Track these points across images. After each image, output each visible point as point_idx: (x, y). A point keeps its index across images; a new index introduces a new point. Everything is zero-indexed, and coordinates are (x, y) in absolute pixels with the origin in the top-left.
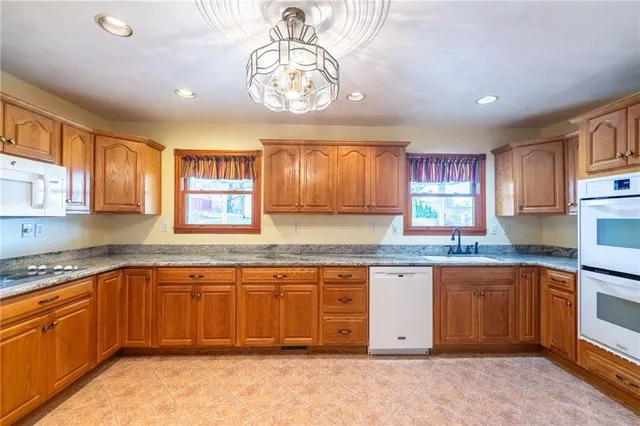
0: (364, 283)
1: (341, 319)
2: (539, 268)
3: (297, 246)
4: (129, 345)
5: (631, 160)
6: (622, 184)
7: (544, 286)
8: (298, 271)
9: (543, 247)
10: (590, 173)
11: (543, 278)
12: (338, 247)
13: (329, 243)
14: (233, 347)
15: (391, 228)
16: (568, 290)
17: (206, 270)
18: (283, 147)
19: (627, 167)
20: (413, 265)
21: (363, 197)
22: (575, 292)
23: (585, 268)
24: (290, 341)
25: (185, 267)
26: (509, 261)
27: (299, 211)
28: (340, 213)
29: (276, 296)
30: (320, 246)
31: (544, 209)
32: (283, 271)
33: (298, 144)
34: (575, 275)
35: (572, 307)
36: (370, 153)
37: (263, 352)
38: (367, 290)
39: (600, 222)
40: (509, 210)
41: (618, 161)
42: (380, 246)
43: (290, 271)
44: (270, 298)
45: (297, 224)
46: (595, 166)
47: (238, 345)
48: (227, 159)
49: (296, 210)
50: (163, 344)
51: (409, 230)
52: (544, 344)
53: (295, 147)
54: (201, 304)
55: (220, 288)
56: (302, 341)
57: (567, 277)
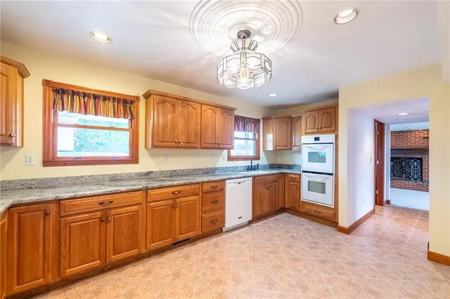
0: (223, 190)
1: (212, 214)
2: (285, 173)
3: (168, 171)
4: (18, 291)
5: (320, 130)
6: (317, 139)
7: (287, 181)
8: (188, 187)
9: (278, 165)
10: (306, 133)
11: (287, 178)
12: (195, 170)
13: (188, 168)
14: (140, 254)
15: (222, 157)
16: (297, 181)
17: (115, 196)
18: (167, 99)
19: (318, 132)
20: (245, 177)
21: (215, 138)
22: (300, 182)
23: (304, 172)
24: (181, 237)
25: (95, 196)
26: (274, 172)
27: (178, 146)
28: (202, 148)
29: (173, 207)
30: (183, 171)
31: (283, 148)
32: (178, 189)
33: (176, 99)
34: (300, 175)
35: (299, 188)
36: (219, 111)
37: (160, 251)
38: (224, 194)
39: (309, 153)
40: (270, 147)
41: (316, 130)
42: (217, 169)
43: (182, 188)
44: (169, 210)
45: (167, 156)
46: (308, 131)
47: (144, 251)
48: (105, 99)
49: (176, 145)
50: (67, 274)
51: (230, 158)
52: (287, 207)
53: (175, 100)
54: (110, 226)
55: (129, 209)
56: (190, 235)
57: (297, 176)
